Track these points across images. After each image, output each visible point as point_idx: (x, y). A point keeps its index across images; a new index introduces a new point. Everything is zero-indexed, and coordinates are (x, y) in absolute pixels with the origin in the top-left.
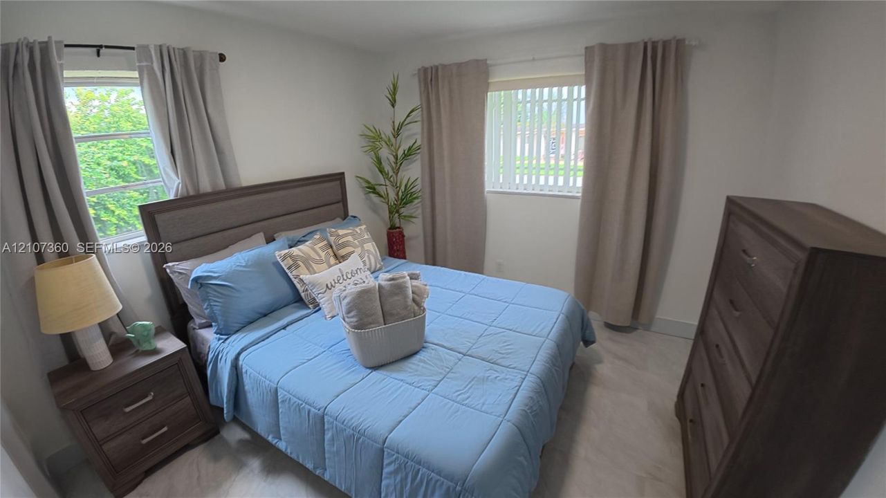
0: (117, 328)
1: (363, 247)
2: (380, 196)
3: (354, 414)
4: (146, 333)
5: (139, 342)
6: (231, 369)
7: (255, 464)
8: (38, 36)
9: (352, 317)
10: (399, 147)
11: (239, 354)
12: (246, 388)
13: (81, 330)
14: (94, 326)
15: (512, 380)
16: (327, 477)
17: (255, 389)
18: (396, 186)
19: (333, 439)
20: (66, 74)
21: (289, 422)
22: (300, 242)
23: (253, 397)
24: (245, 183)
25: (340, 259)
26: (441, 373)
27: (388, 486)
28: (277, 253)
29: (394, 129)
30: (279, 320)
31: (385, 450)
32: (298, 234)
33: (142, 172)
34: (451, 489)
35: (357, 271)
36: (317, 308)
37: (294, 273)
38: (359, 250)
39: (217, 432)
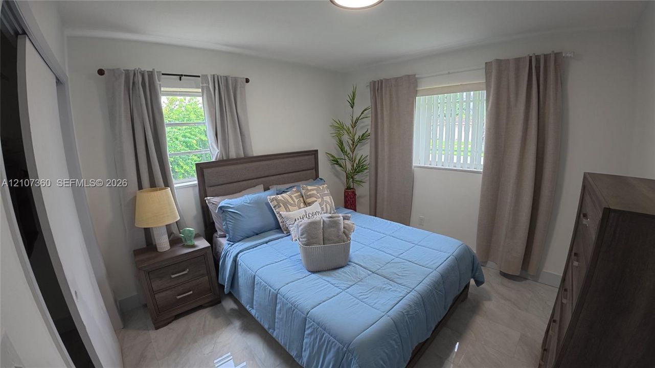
0: (175, 230)
1: (323, 198)
2: (341, 166)
3: (294, 295)
4: (190, 235)
5: (186, 240)
6: (232, 262)
7: (237, 324)
8: (146, 68)
9: (304, 238)
10: (355, 134)
11: (238, 253)
12: (239, 274)
13: (156, 227)
14: (163, 226)
15: (400, 292)
16: (274, 335)
17: (244, 275)
18: (352, 160)
19: (280, 310)
20: (163, 89)
21: (259, 297)
22: (284, 192)
23: (242, 280)
24: (255, 155)
25: (307, 204)
26: (354, 281)
27: (306, 343)
28: (268, 197)
29: (352, 123)
30: (265, 238)
31: (307, 318)
32: (283, 187)
33: (200, 144)
34: (340, 349)
35: (316, 213)
36: (289, 234)
37: (277, 210)
38: (320, 200)
39: (220, 302)
